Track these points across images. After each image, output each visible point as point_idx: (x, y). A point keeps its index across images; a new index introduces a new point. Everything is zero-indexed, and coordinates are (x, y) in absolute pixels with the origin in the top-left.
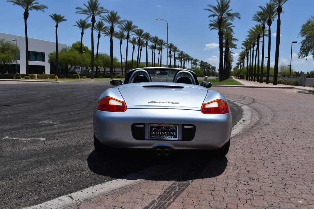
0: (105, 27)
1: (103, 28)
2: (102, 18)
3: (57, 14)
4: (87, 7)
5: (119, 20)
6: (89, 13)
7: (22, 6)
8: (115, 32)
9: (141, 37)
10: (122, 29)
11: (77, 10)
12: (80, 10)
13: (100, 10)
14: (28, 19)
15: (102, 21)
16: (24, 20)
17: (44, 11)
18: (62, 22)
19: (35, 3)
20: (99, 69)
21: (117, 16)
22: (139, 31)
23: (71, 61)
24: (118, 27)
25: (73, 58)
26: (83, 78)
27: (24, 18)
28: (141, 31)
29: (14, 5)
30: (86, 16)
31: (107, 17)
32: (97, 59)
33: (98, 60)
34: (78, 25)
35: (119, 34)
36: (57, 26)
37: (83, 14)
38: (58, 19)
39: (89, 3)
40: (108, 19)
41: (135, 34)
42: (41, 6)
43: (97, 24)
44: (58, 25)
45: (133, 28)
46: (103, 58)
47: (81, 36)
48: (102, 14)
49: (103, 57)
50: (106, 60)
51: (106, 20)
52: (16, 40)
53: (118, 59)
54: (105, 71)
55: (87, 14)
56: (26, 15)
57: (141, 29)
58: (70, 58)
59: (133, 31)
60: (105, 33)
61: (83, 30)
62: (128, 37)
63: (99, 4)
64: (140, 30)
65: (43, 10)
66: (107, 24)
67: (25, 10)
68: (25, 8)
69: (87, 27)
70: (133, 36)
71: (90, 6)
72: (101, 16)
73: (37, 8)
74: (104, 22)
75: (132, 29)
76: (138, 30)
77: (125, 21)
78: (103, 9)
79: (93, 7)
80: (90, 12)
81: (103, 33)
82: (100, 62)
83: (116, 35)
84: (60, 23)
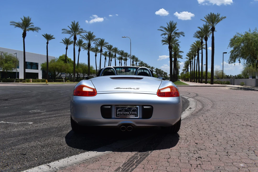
1: (82, 44)
2: (82, 37)
3: (48, 34)
4: (70, 28)
5: (95, 38)
6: (72, 33)
7: (22, 28)
8: (91, 47)
9: (111, 51)
10: (97, 45)
11: (63, 31)
12: (65, 31)
13: (80, 31)
14: (26, 37)
15: (81, 39)
16: (23, 38)
17: (38, 32)
18: (51, 40)
19: (31, 26)
20: (79, 75)
21: (93, 35)
22: (109, 46)
23: (58, 69)
24: (94, 43)
25: (59, 66)
26: (67, 82)
27: (23, 37)
28: (111, 47)
29: (15, 27)
30: (70, 35)
31: (85, 36)
33: (79, 68)
34: (63, 42)
35: (95, 49)
36: (47, 43)
37: (68, 33)
38: (48, 37)
39: (72, 26)
40: (86, 38)
41: (107, 48)
42: (35, 28)
43: (78, 41)
44: (49, 42)
45: (105, 44)
46: (83, 67)
47: (66, 50)
48: (82, 34)
49: (82, 66)
51: (84, 38)
52: (16, 53)
53: (94, 67)
54: (84, 76)
55: (70, 34)
56: (24, 35)
57: (111, 45)
58: (57, 67)
59: (105, 46)
60: (84, 48)
61: (67, 45)
62: (101, 51)
63: (79, 26)
64: (110, 45)
65: (37, 31)
66: (85, 42)
67: (24, 31)
68: (24, 30)
69: (70, 43)
70: (105, 50)
71: (72, 27)
72: (81, 35)
73: (33, 29)
74: (83, 40)
75: (104, 45)
76: (108, 46)
77: (99, 39)
78: (82, 30)
79: (75, 28)
80: (72, 32)
81: (82, 48)
82: (80, 69)
83: (93, 50)
84: (50, 40)
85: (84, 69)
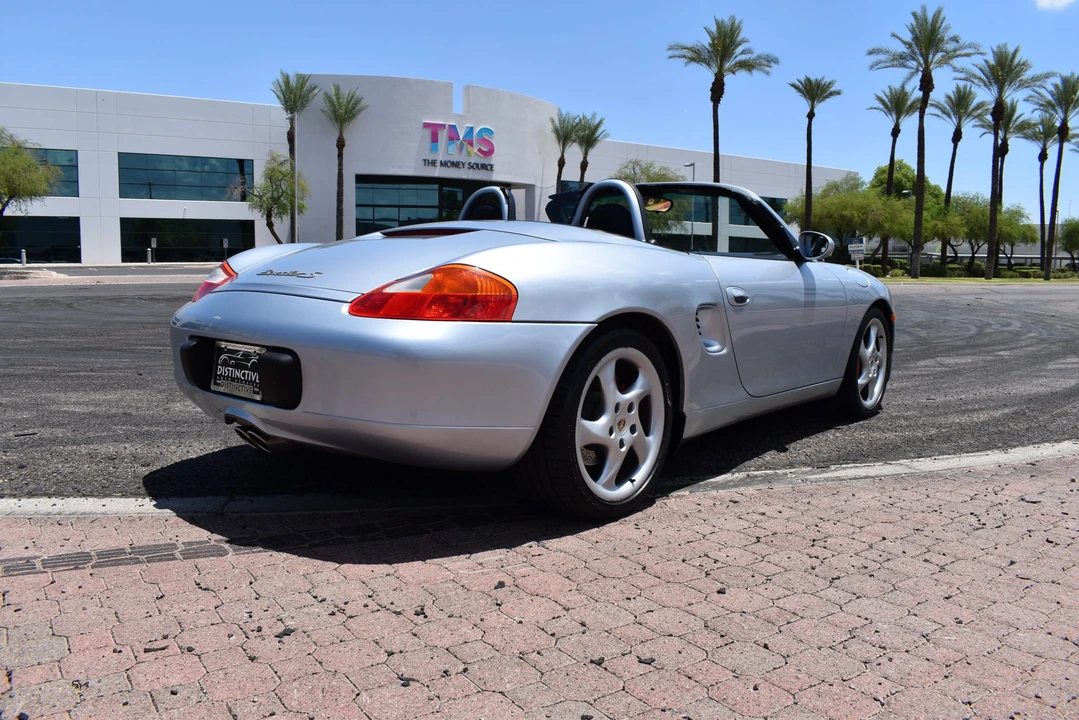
0: (980, 106)
1: (971, 108)
2: (962, 75)
3: (813, 78)
4: (905, 43)
5: (1027, 75)
6: (913, 64)
7: (709, 65)
8: (1015, 121)
10: (1042, 105)
11: (874, 58)
12: (882, 57)
13: (950, 46)
14: (723, 100)
15: (965, 87)
16: (712, 104)
17: (768, 73)
18: (827, 100)
19: (743, 53)
20: (952, 246)
21: (1016, 61)
23: (851, 220)
24: (1026, 100)
25: (858, 211)
26: (892, 276)
27: (712, 99)
29: (686, 64)
30: (904, 72)
31: (981, 70)
32: (945, 214)
33: (949, 219)
34: (881, 106)
36: (811, 115)
37: (893, 66)
38: (814, 91)
39: (912, 31)
40: (983, 77)
42: (759, 57)
43: (948, 97)
44: (815, 111)
46: (969, 212)
47: (891, 139)
48: (958, 62)
49: (966, 207)
50: (980, 216)
51: (976, 81)
52: (693, 165)
53: (1026, 212)
54: (974, 253)
55: (905, 66)
56: (717, 91)
58: (847, 213)
60: (983, 126)
61: (898, 119)
62: (1064, 132)
63: (947, 29)
65: (767, 69)
66: (984, 96)
67: (716, 74)
68: (716, 70)
69: (911, 110)
71: (916, 38)
72: (955, 70)
73: (747, 66)
74: (975, 89)
77: (1047, 76)
78: (957, 41)
79: (928, 39)
80: (913, 59)
81: (972, 127)
82: (953, 222)
83: (1025, 129)
84: (822, 104)
85: (976, 219)
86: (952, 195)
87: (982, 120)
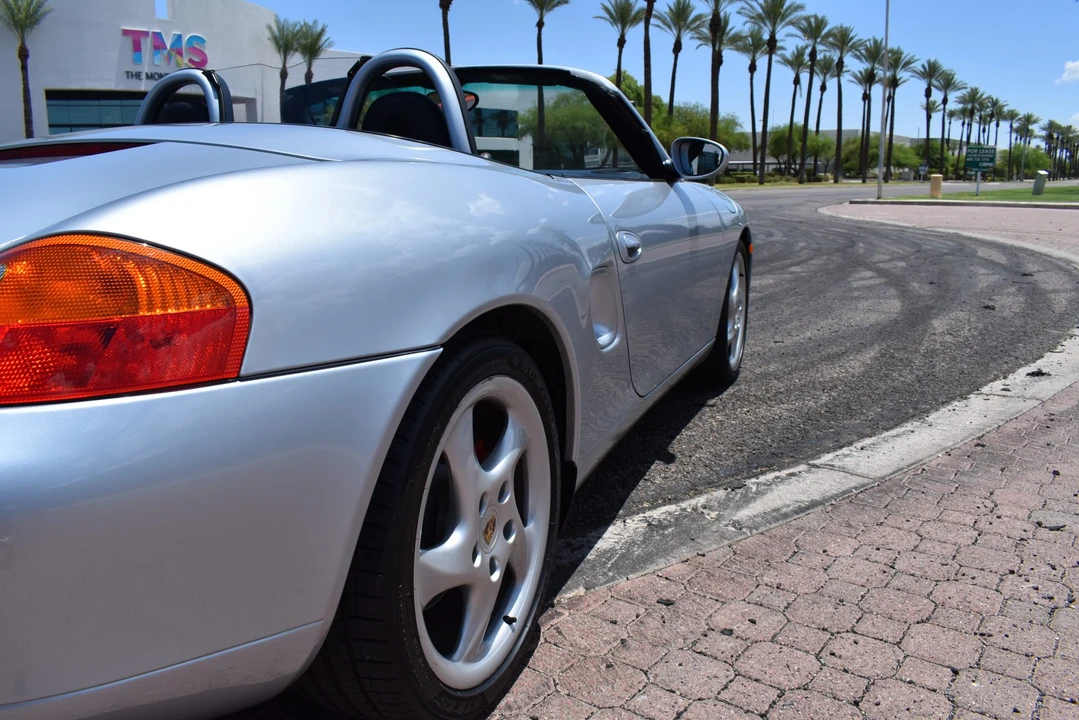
0: (698, 17)
1: (689, 21)
8: (730, 30)
9: (821, 43)
10: (752, 18)
14: (452, 7)
16: (441, 11)
18: (556, 9)
22: (813, 20)
24: (739, 13)
27: (441, 6)
28: (821, 23)
32: (669, 123)
33: (673, 128)
34: (607, 16)
35: (746, 37)
36: (540, 25)
41: (799, 33)
43: (670, 9)
44: (545, 20)
45: (790, 14)
46: (690, 121)
47: (617, 49)
49: (688, 116)
50: (700, 125)
53: (740, 121)
57: (820, 16)
58: (579, 124)
59: (792, 23)
60: (699, 38)
61: (623, 30)
62: (772, 46)
64: (816, 17)
69: (635, 20)
75: (787, 16)
76: (807, 19)
81: (692, 38)
83: (736, 41)
84: (551, 12)
85: (698, 127)
86: (674, 104)
87: (698, 33)
